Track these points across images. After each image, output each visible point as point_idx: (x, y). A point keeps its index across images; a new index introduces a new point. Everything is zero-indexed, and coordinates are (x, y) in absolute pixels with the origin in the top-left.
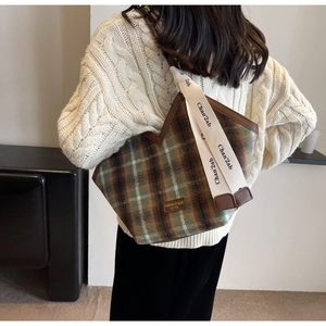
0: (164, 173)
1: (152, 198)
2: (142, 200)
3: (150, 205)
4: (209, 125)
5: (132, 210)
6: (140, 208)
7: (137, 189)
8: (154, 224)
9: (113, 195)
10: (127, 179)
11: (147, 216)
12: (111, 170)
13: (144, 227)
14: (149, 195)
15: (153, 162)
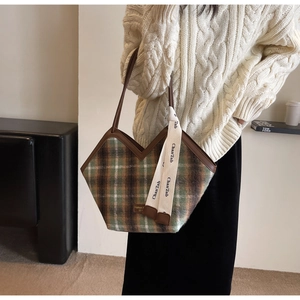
0: (138, 182)
1: (126, 199)
2: (118, 199)
3: (124, 204)
4: (171, 161)
5: (108, 204)
6: (116, 204)
7: (115, 189)
8: (124, 219)
9: (96, 188)
10: (109, 178)
11: (120, 211)
12: (97, 168)
13: (116, 218)
14: (124, 196)
15: (131, 171)
